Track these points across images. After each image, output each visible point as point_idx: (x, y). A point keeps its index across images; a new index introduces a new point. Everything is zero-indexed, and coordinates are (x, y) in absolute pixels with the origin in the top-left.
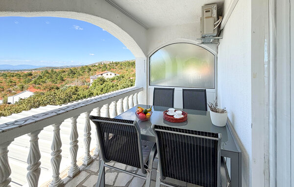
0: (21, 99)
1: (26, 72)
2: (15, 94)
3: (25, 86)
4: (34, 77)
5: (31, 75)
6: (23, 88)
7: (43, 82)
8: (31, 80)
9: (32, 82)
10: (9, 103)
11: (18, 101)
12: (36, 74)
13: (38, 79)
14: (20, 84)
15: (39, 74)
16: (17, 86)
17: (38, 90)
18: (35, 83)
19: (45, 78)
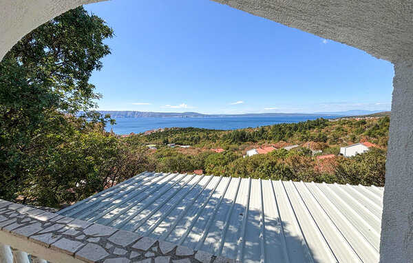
0: (358, 154)
1: (358, 119)
2: (347, 145)
3: (357, 137)
4: (369, 127)
5: (364, 123)
6: (354, 138)
7: (380, 134)
8: (364, 130)
9: (366, 132)
10: (342, 155)
11: (354, 155)
12: (371, 123)
13: (373, 129)
14: (351, 134)
15: (375, 122)
16: (348, 136)
17: (374, 145)
18: (369, 134)
19: (384, 128)
